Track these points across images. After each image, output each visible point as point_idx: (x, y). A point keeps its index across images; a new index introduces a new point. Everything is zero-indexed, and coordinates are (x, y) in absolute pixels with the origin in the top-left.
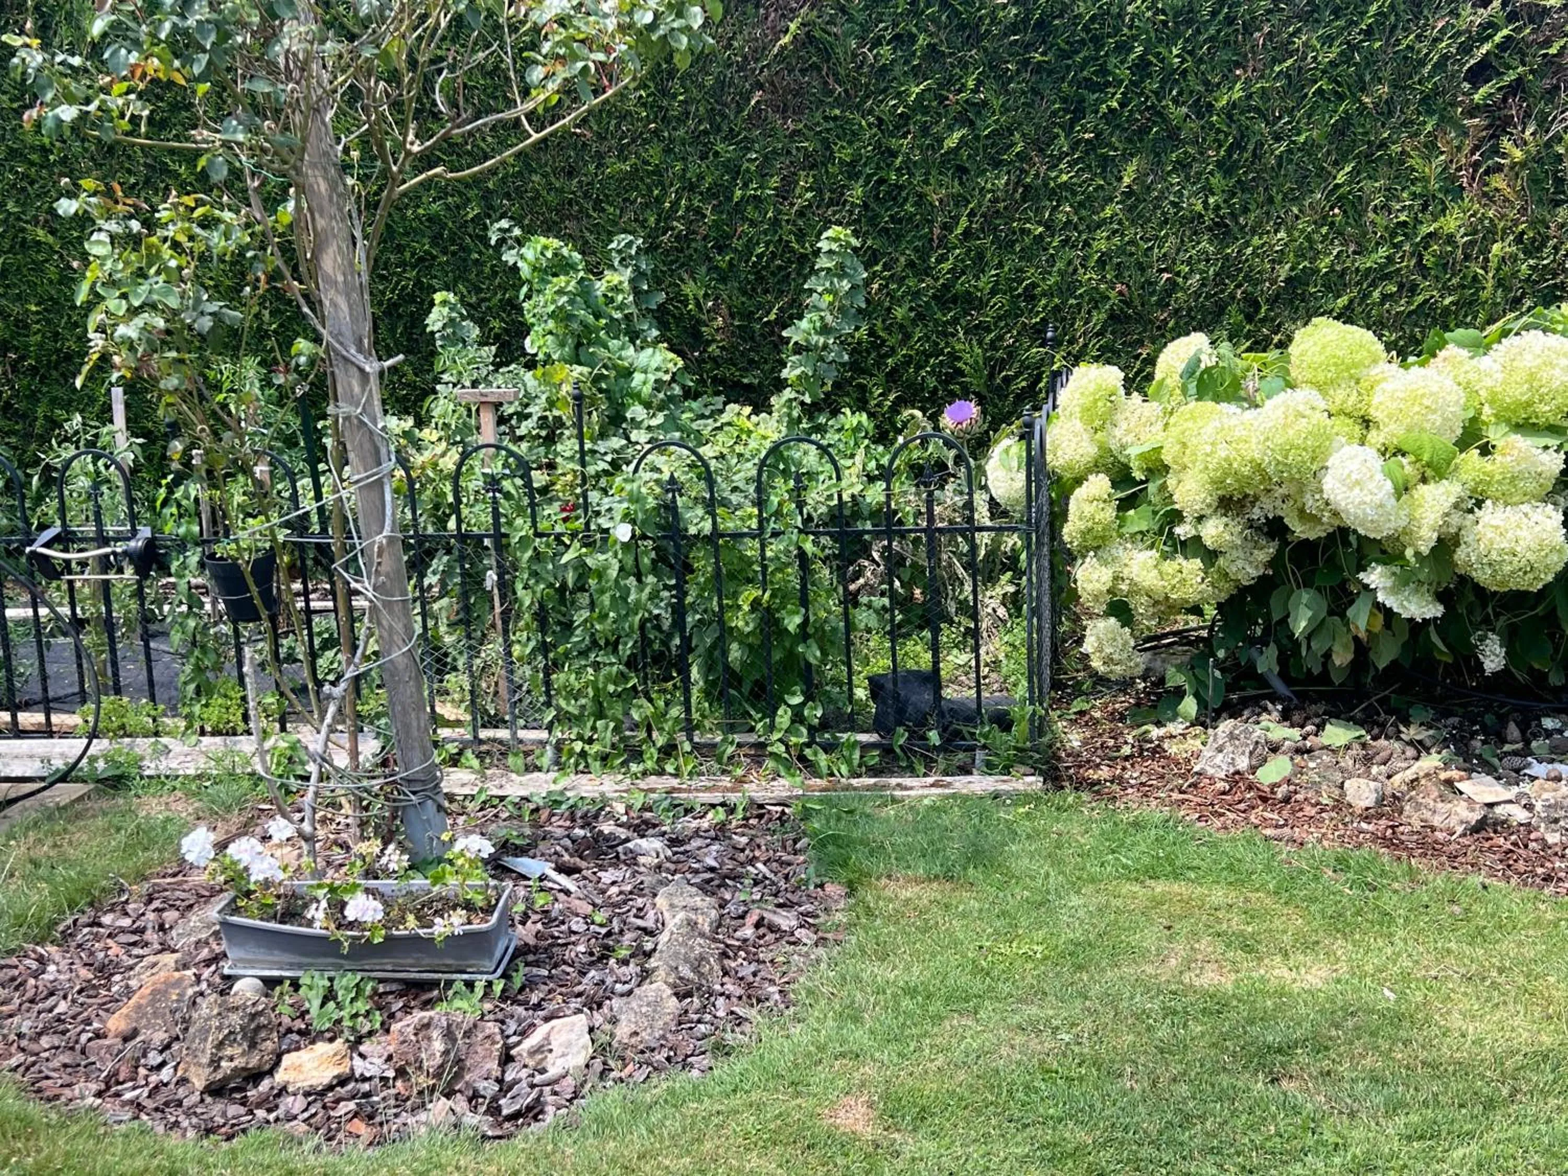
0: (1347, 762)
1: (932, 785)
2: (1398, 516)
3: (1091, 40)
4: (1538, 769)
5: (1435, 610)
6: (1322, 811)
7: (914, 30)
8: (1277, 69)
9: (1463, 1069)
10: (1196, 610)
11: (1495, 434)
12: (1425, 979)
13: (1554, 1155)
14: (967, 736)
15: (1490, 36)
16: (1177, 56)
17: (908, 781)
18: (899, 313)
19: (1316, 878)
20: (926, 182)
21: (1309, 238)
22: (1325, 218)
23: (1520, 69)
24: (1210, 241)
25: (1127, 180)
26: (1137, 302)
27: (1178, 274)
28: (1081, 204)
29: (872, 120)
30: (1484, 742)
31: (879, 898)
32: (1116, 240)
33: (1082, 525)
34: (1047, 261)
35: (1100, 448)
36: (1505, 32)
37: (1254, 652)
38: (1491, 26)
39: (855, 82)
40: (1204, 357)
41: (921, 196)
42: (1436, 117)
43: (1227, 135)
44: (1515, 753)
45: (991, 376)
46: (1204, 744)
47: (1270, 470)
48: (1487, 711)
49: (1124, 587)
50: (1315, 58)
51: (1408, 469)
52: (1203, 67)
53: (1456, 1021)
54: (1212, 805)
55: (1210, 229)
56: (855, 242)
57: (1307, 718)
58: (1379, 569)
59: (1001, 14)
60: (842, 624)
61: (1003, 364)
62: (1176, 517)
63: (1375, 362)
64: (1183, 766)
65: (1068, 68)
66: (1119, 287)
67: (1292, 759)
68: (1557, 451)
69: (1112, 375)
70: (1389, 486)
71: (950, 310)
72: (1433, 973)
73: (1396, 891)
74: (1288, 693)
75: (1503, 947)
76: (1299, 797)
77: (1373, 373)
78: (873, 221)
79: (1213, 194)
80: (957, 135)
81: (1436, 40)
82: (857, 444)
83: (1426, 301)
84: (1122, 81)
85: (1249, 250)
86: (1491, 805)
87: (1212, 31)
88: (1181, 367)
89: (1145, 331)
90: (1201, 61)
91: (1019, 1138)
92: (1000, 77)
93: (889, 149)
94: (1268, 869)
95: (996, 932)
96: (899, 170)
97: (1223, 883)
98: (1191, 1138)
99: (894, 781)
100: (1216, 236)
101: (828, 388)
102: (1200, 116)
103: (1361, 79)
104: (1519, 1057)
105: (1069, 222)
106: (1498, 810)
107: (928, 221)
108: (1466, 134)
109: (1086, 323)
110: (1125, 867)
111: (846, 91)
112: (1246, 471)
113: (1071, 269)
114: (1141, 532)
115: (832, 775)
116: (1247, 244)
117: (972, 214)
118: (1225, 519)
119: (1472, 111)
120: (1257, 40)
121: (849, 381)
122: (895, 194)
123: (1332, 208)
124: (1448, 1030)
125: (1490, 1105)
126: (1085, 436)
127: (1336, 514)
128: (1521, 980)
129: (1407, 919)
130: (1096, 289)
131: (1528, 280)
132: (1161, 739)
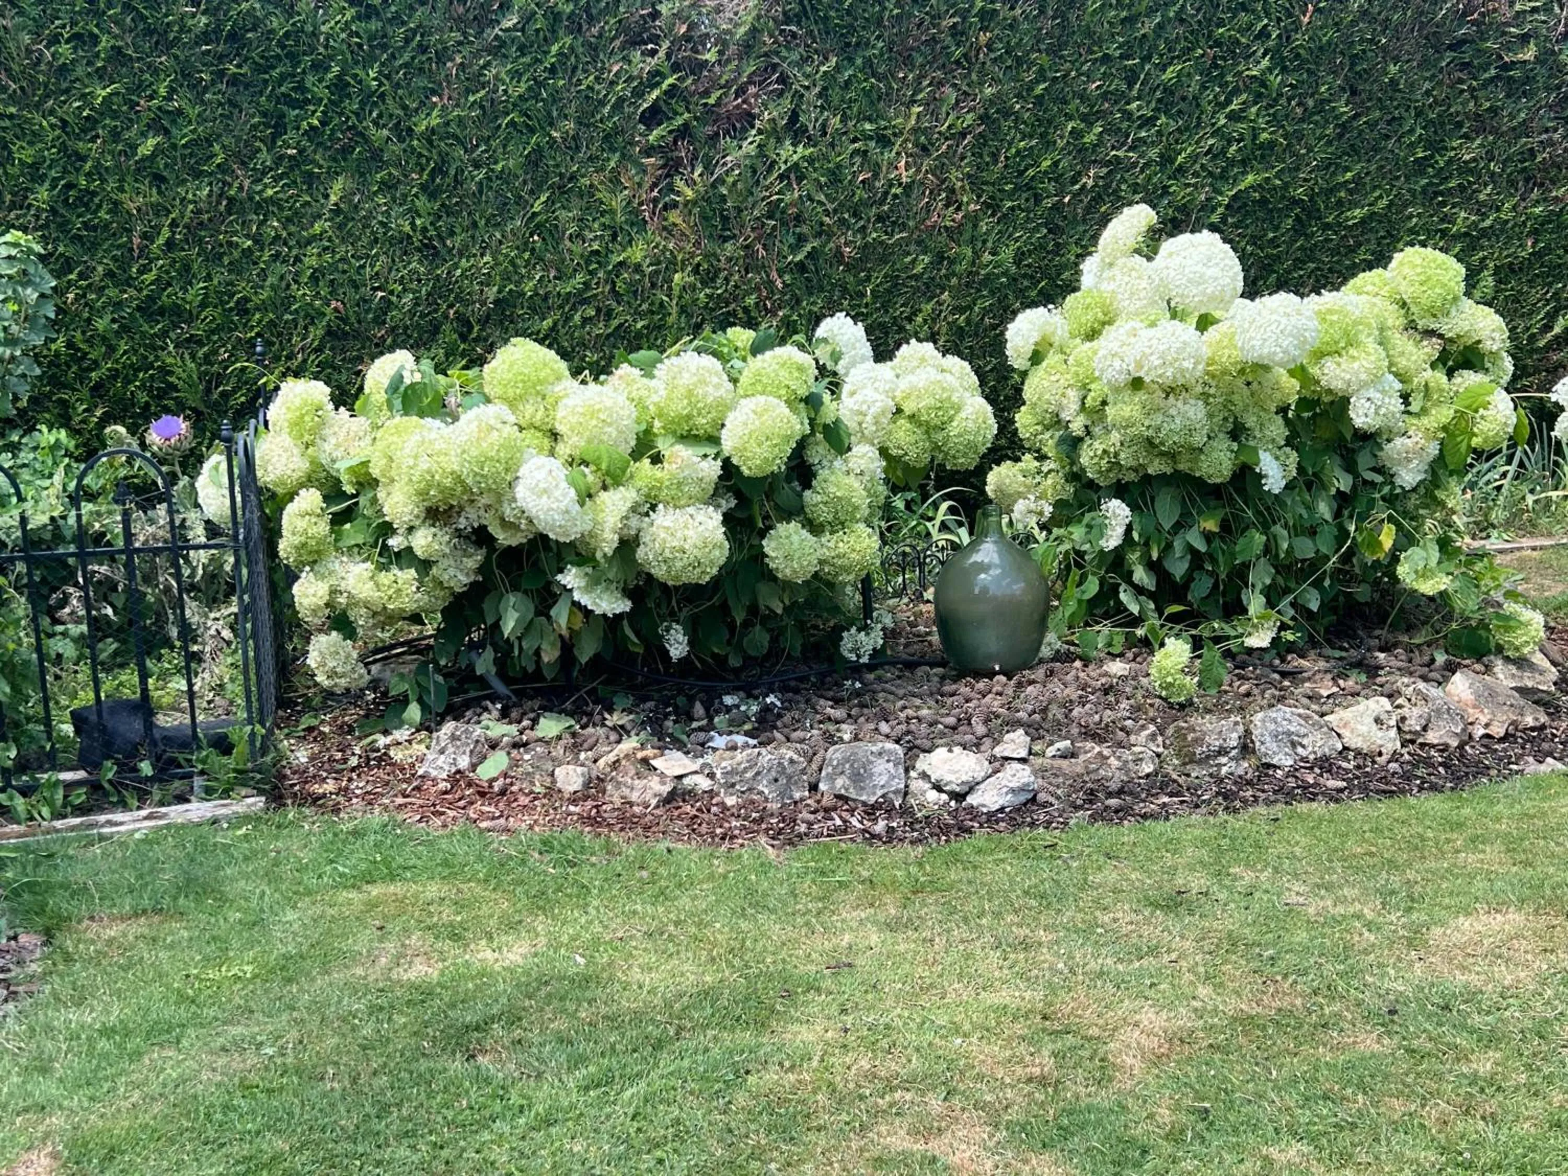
0: (559, 751)
1: (146, 818)
2: (583, 522)
3: (286, 56)
4: (720, 741)
5: (624, 606)
6: (535, 799)
7: (96, 31)
8: (471, 99)
9: (638, 1017)
10: (415, 618)
11: (663, 445)
12: (612, 940)
13: (708, 1080)
14: (183, 762)
15: (658, 84)
16: (375, 79)
17: (118, 817)
18: (101, 324)
19: (524, 862)
20: (121, 189)
21: (512, 262)
22: (526, 243)
23: (686, 115)
24: (420, 262)
25: (333, 199)
26: (353, 319)
27: (392, 293)
28: (289, 220)
29: (54, 120)
30: (675, 722)
31: (79, 941)
32: (328, 257)
33: (297, 540)
34: (258, 275)
35: (311, 463)
36: (670, 81)
37: (473, 655)
38: (656, 76)
39: (32, 81)
40: (406, 374)
41: (116, 203)
42: (617, 154)
43: (428, 160)
44: (700, 729)
45: (208, 391)
46: (428, 748)
47: (469, 481)
48: (679, 694)
49: (342, 600)
50: (505, 91)
51: (590, 478)
52: (400, 92)
53: (636, 974)
54: (434, 805)
55: (419, 250)
56: (38, 248)
57: (524, 714)
58: (574, 570)
59: (190, 22)
60: (35, 656)
61: (219, 379)
62: (387, 529)
63: (559, 379)
64: (407, 772)
65: (266, 82)
66: (334, 304)
67: (509, 753)
68: (715, 459)
69: (319, 391)
70: (572, 493)
71: (158, 322)
72: (620, 935)
73: (593, 865)
74: (507, 692)
75: (680, 903)
76: (515, 788)
77: (557, 389)
78: (63, 226)
79: (420, 216)
80: (151, 142)
81: (612, 83)
82: (56, 464)
83: (621, 325)
84: (321, 100)
85: (458, 272)
86: (680, 777)
87: (406, 57)
88: (386, 382)
89: (363, 348)
90: (398, 86)
91: (213, 1159)
92: (195, 86)
93: (76, 153)
94: (480, 859)
95: (206, 959)
96: (89, 175)
97: (437, 879)
98: (387, 1126)
99: (102, 818)
100: (426, 257)
101: (24, 403)
102: (401, 140)
103: (549, 113)
104: (685, 999)
105: (278, 237)
106: (686, 781)
107: (126, 230)
108: (645, 172)
109: (303, 339)
110: (341, 875)
111: (22, 88)
112: (448, 482)
113: (284, 284)
114: (357, 545)
115: (32, 818)
116: (456, 266)
117: (174, 224)
118: (433, 530)
119: (649, 151)
120: (450, 69)
121: (48, 396)
122: (86, 199)
123: (532, 235)
124: (628, 984)
125: (658, 1046)
126: (296, 451)
127: (530, 521)
128: (693, 930)
129: (601, 889)
130: (311, 305)
131: (706, 307)
132: (387, 747)
